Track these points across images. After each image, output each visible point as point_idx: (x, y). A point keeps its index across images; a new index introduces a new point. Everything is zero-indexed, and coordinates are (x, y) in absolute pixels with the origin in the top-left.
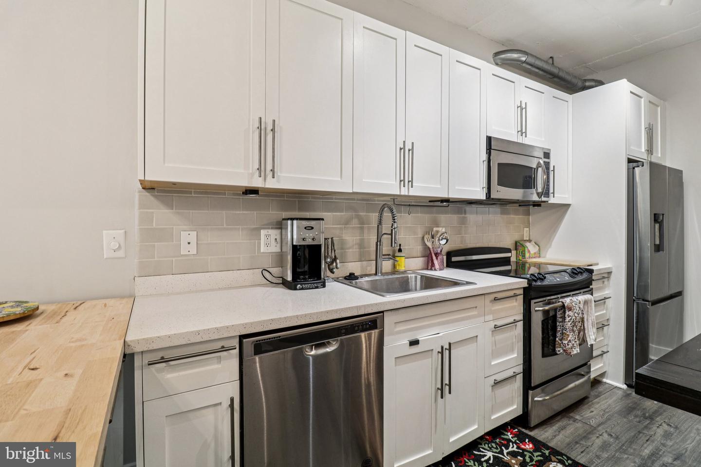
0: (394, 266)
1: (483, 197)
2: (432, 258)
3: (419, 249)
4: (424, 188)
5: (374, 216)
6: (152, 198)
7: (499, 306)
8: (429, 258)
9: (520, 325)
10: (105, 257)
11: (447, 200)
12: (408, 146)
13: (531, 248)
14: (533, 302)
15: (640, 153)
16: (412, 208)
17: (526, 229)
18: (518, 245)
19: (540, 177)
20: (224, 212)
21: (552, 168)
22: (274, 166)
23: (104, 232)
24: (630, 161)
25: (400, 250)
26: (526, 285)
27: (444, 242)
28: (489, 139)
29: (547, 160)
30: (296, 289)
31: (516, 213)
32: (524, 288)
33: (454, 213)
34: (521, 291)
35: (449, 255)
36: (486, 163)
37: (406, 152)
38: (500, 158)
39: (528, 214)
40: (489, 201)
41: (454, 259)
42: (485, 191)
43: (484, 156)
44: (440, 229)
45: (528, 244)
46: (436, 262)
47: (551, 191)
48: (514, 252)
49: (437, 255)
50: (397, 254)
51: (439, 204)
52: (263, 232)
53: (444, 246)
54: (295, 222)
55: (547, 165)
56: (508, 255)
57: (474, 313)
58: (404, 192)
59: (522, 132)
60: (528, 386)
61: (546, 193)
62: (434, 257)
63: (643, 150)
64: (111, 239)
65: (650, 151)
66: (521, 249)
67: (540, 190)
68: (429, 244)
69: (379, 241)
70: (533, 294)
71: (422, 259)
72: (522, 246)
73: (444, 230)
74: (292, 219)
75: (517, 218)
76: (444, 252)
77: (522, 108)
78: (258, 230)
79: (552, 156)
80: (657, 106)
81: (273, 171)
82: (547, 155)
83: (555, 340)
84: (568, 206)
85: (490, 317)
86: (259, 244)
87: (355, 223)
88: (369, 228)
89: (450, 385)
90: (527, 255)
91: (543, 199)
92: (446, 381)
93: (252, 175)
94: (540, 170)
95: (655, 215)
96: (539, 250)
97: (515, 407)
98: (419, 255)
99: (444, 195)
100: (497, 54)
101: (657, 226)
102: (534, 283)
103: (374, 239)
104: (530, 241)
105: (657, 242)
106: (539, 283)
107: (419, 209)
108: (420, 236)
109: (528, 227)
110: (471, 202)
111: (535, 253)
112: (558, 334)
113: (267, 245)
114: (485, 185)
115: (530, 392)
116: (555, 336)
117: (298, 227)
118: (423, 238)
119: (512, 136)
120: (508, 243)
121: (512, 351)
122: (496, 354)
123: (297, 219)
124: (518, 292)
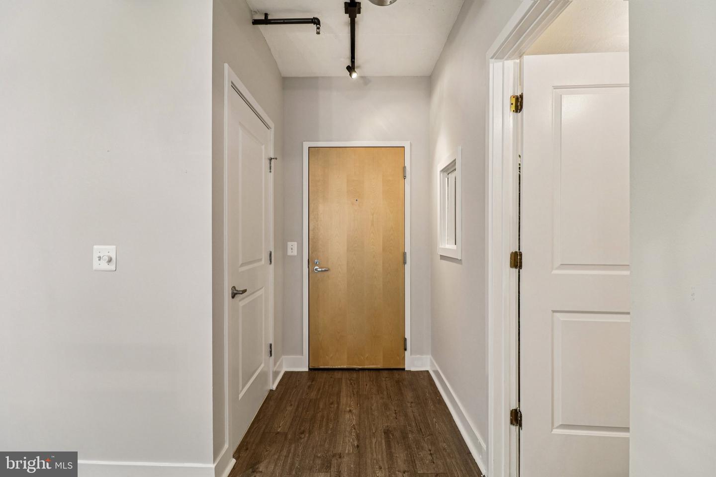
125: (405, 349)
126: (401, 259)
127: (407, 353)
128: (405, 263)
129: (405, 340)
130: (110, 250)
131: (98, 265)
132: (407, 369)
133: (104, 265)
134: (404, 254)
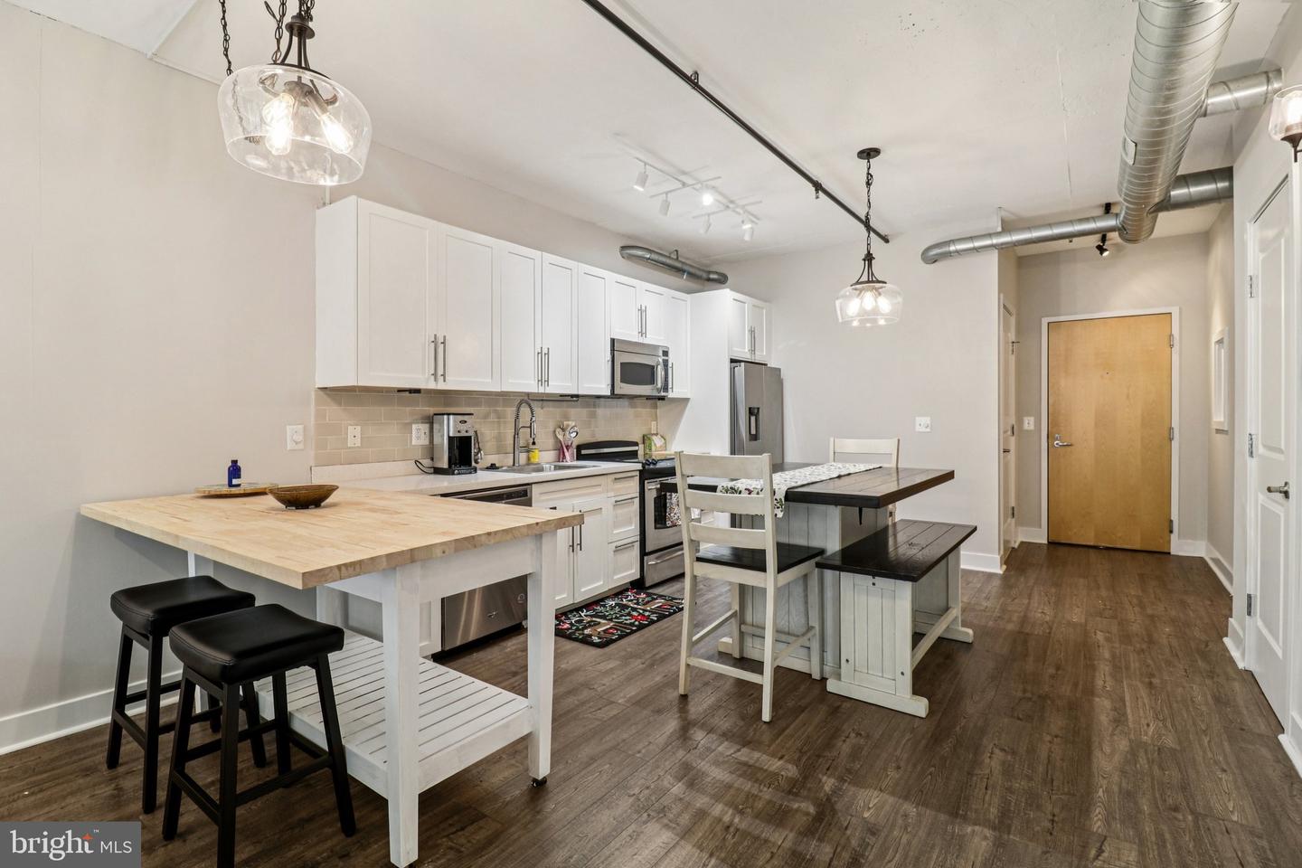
0: (529, 459)
1: (608, 393)
2: (563, 452)
3: (551, 442)
4: (557, 386)
5: (511, 411)
6: (325, 397)
7: (619, 485)
8: (560, 450)
9: (637, 501)
10: (288, 448)
11: (577, 396)
12: (545, 351)
13: (657, 441)
14: (646, 482)
15: (744, 353)
16: (545, 403)
17: (654, 423)
18: (646, 439)
19: (660, 372)
20: (383, 408)
21: (670, 365)
22: (444, 372)
23: (288, 427)
24: (732, 361)
25: (534, 443)
26: (641, 468)
27: (574, 434)
28: (613, 341)
29: (666, 358)
30: (453, 474)
31: (644, 407)
32: (640, 471)
33: (583, 407)
34: (638, 473)
35: (579, 448)
36: (610, 363)
37: (543, 356)
38: (620, 358)
39: (656, 407)
40: (614, 396)
41: (583, 452)
42: (610, 387)
43: (609, 357)
44: (570, 423)
45: (654, 438)
46: (567, 454)
47: (670, 386)
48: (641, 446)
49: (567, 447)
50: (531, 447)
51: (569, 398)
52: (414, 426)
53: (574, 439)
54: (451, 417)
55: (666, 363)
56: (635, 448)
57: (599, 489)
58: (541, 390)
59: (642, 333)
60: (644, 553)
61: (666, 388)
62: (565, 450)
63: (747, 350)
64: (294, 433)
65: (753, 351)
66: (647, 442)
67: (659, 385)
68: (560, 437)
69: (516, 433)
70: (646, 475)
71: (552, 452)
72: (649, 439)
73: (574, 424)
74: (449, 414)
75: (644, 411)
76: (574, 445)
77: (642, 311)
78: (410, 424)
79: (670, 354)
80: (763, 308)
81: (444, 375)
82: (665, 353)
83: (665, 516)
84: (686, 400)
85: (612, 494)
86: (411, 437)
87: (492, 418)
88: (505, 422)
89: (580, 544)
90: (653, 448)
91: (663, 394)
92: (577, 541)
93: (428, 379)
94: (659, 367)
95: (750, 409)
96: (665, 443)
97: (633, 571)
98: (551, 447)
99: (574, 392)
100: (623, 248)
101: (753, 418)
102: (647, 467)
103: (511, 432)
104: (657, 434)
105: (753, 432)
106: (651, 467)
107: (551, 403)
108: (552, 429)
109: (656, 419)
110: (599, 397)
111: (661, 446)
112: (668, 510)
113: (418, 438)
114: (609, 382)
115: (646, 558)
116: (666, 512)
117: (455, 421)
118: (555, 431)
119: (633, 336)
120: (636, 437)
121: (631, 524)
122: (616, 525)
123: (454, 414)
124: (634, 474)
125: (1171, 532)
126: (1166, 435)
127: (1174, 537)
128: (1171, 439)
129: (1171, 521)
130: (925, 420)
131: (918, 429)
132: (1173, 552)
133: (924, 430)
134: (1171, 429)
